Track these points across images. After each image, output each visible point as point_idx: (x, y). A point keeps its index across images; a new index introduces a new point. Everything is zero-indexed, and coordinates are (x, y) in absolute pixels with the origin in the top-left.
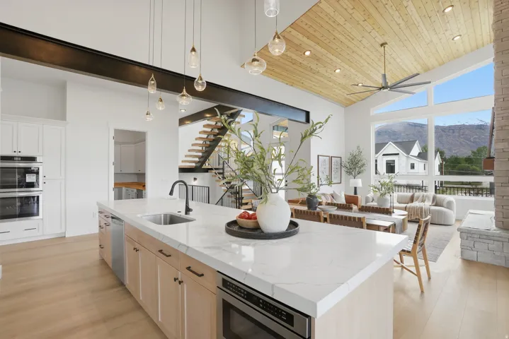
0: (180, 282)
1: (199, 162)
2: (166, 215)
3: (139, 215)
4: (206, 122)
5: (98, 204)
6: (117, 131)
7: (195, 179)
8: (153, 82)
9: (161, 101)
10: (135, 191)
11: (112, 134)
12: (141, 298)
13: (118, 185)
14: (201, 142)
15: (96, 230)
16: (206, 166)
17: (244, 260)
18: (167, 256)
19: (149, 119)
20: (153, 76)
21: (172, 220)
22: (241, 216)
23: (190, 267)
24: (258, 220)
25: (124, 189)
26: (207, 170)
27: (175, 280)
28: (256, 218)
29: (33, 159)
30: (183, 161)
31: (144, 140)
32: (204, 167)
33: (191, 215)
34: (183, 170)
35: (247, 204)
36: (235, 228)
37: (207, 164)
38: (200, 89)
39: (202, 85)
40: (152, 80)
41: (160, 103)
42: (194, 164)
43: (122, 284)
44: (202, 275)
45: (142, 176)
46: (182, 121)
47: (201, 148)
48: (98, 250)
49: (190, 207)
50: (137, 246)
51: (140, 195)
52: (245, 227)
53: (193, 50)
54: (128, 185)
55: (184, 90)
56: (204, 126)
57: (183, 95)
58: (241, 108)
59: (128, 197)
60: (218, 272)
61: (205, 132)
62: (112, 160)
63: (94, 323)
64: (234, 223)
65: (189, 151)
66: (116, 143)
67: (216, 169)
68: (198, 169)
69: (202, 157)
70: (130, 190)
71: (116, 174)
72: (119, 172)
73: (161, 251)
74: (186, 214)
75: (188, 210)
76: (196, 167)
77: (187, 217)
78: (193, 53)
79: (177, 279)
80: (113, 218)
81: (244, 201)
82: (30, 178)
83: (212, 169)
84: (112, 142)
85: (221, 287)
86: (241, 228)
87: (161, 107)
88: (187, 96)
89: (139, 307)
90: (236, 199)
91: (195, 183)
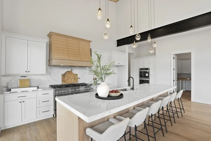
29: (147, 69)
40: (149, 37)
53: (131, 26)
55: (134, 42)
82: (147, 75)
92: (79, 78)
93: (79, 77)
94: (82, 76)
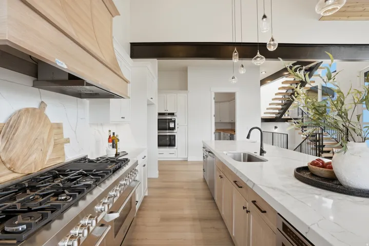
0: (248, 212)
1: (279, 113)
2: (245, 154)
3: (225, 152)
4: (284, 79)
5: (203, 142)
6: (216, 94)
7: (276, 127)
8: (235, 54)
9: (243, 66)
10: (229, 135)
11: (213, 96)
12: (223, 213)
13: (218, 131)
14: (281, 96)
15: (201, 159)
16: (286, 116)
17: (324, 205)
18: (240, 187)
19: (234, 81)
20: (236, 50)
21: (250, 159)
22: (313, 163)
23: (255, 201)
24: (334, 169)
25: (222, 133)
26: (286, 120)
27: (244, 208)
28: (331, 168)
29: (173, 114)
30: (265, 113)
31: (234, 99)
32: (283, 117)
33: (265, 156)
34: (265, 120)
35: (328, 152)
36: (306, 175)
37: (286, 115)
38: (271, 49)
39: (274, 45)
40: (235, 52)
41: (242, 68)
42: (274, 115)
43: (213, 199)
44: (265, 212)
45: (233, 124)
46: (263, 82)
47: (281, 102)
48: (202, 172)
49: (264, 150)
50: (222, 174)
51: (232, 138)
52: (318, 174)
53: (265, 17)
54: (224, 130)
55: (258, 53)
56: (283, 83)
57: (258, 57)
58: (320, 61)
59: (224, 139)
60: (279, 214)
61: (284, 88)
62: (213, 113)
63: (194, 219)
64: (305, 169)
65: (270, 104)
66: (215, 102)
67: (295, 119)
68: (278, 119)
69: (282, 109)
70: (226, 134)
71: (216, 123)
72: (219, 121)
73: (235, 182)
74: (261, 155)
75: (262, 152)
76: (276, 117)
77: (261, 157)
78: (265, 19)
79: (246, 208)
80: (209, 152)
81: (325, 149)
82: (172, 125)
83: (291, 119)
84: (213, 101)
85: (281, 229)
86: (313, 175)
87: (242, 71)
88: (262, 58)
89: (221, 219)
90: (316, 146)
91: (276, 131)
92: (68, 141)
93: (66, 135)
94: (75, 132)
